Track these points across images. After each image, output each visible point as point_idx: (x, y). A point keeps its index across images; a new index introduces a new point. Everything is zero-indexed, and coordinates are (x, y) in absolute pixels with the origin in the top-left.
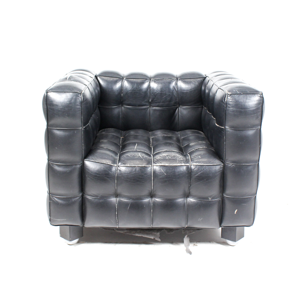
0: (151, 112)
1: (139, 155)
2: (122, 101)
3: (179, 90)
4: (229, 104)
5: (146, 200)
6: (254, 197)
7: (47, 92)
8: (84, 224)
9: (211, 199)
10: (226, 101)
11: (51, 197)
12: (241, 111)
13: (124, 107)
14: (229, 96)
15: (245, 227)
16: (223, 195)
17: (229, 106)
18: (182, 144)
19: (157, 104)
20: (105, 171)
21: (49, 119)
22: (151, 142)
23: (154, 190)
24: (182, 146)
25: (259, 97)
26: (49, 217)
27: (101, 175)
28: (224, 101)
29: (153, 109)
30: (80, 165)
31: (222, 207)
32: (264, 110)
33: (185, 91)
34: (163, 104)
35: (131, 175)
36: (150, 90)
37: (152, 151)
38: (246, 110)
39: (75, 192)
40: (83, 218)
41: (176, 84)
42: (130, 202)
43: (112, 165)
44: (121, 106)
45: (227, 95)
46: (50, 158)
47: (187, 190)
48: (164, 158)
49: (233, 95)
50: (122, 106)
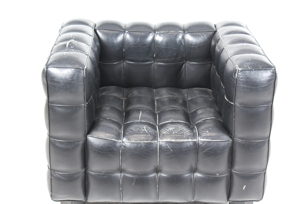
0: (156, 68)
1: (144, 129)
2: (124, 56)
3: (186, 44)
4: (240, 81)
5: (152, 175)
6: (264, 172)
7: (47, 68)
8: (87, 200)
9: (219, 175)
10: (236, 77)
11: (52, 173)
12: (252, 88)
13: (126, 63)
14: (240, 72)
15: (254, 202)
16: (231, 170)
17: (239, 82)
18: (189, 109)
19: (162, 60)
20: (109, 147)
21: (49, 96)
22: (156, 107)
23: (160, 166)
24: (189, 111)
25: (271, 73)
26: (50, 193)
27: (105, 152)
28: (234, 77)
29: (157, 65)
30: (83, 142)
31: (230, 182)
32: (277, 85)
33: (193, 47)
34: (169, 59)
35: (136, 151)
36: (155, 45)
37: (158, 120)
38: (257, 87)
39: (78, 168)
40: (86, 192)
41: (183, 37)
42: (135, 178)
43: (116, 141)
44: (122, 61)
45: (238, 71)
46: (51, 135)
47: (194, 166)
48: (170, 132)
49: (244, 71)
50: (124, 61)
